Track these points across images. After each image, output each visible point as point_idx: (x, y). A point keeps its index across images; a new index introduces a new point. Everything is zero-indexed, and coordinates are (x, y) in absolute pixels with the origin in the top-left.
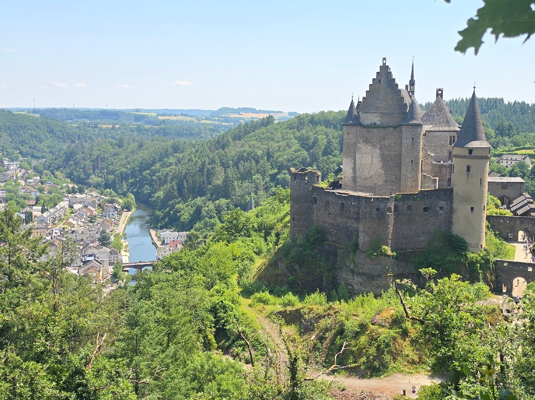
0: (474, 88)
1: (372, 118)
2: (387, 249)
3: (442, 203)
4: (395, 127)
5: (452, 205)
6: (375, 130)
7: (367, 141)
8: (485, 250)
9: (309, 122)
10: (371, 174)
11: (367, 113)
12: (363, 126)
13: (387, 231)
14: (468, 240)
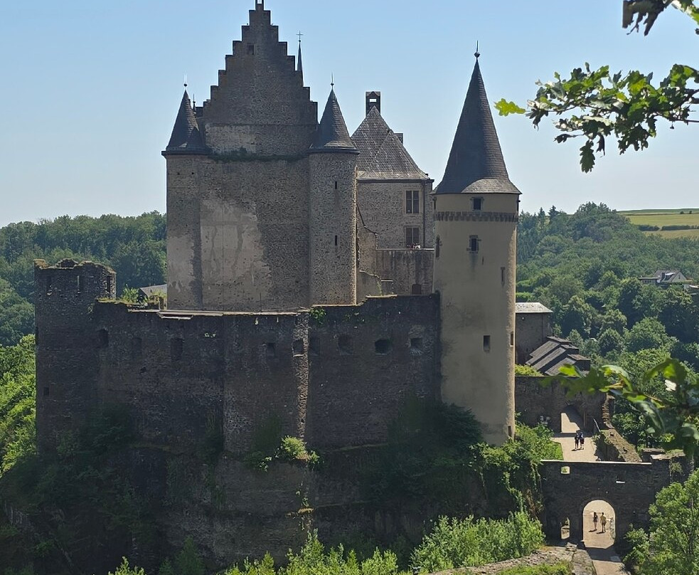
0: (477, 55)
1: (237, 137)
2: (296, 445)
3: (417, 330)
4: (291, 160)
5: (439, 333)
6: (245, 167)
7: (226, 193)
8: (518, 439)
9: (35, 241)
10: (239, 273)
11: (224, 125)
12: (216, 158)
13: (294, 400)
14: (481, 415)
